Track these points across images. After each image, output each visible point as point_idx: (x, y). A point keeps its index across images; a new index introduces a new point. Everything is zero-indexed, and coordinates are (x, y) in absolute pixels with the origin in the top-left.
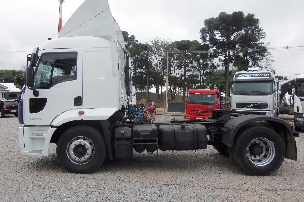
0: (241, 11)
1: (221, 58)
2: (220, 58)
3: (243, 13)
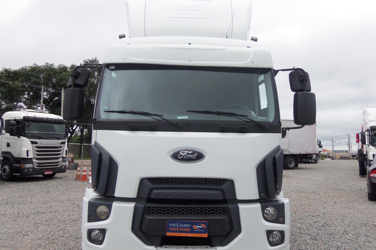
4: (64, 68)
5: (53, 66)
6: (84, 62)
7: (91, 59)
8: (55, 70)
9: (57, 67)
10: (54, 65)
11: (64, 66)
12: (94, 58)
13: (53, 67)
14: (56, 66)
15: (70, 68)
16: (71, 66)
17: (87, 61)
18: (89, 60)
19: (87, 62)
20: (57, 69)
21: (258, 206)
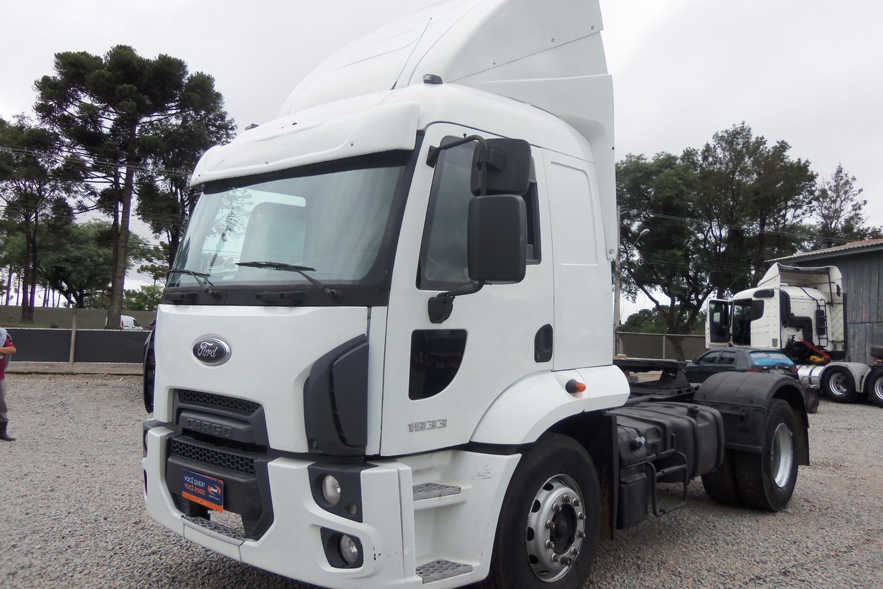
0: (179, 59)
1: (93, 185)
2: (90, 183)
3: (186, 66)
4: (667, 160)
5: (643, 159)
6: (714, 138)
7: (731, 128)
8: (647, 168)
9: (653, 161)
10: (644, 157)
11: (667, 155)
12: (739, 126)
13: (644, 161)
14: (650, 158)
15: (683, 159)
16: (682, 153)
17: (720, 135)
18: (726, 131)
19: (722, 137)
20: (652, 165)
21: (302, 467)
